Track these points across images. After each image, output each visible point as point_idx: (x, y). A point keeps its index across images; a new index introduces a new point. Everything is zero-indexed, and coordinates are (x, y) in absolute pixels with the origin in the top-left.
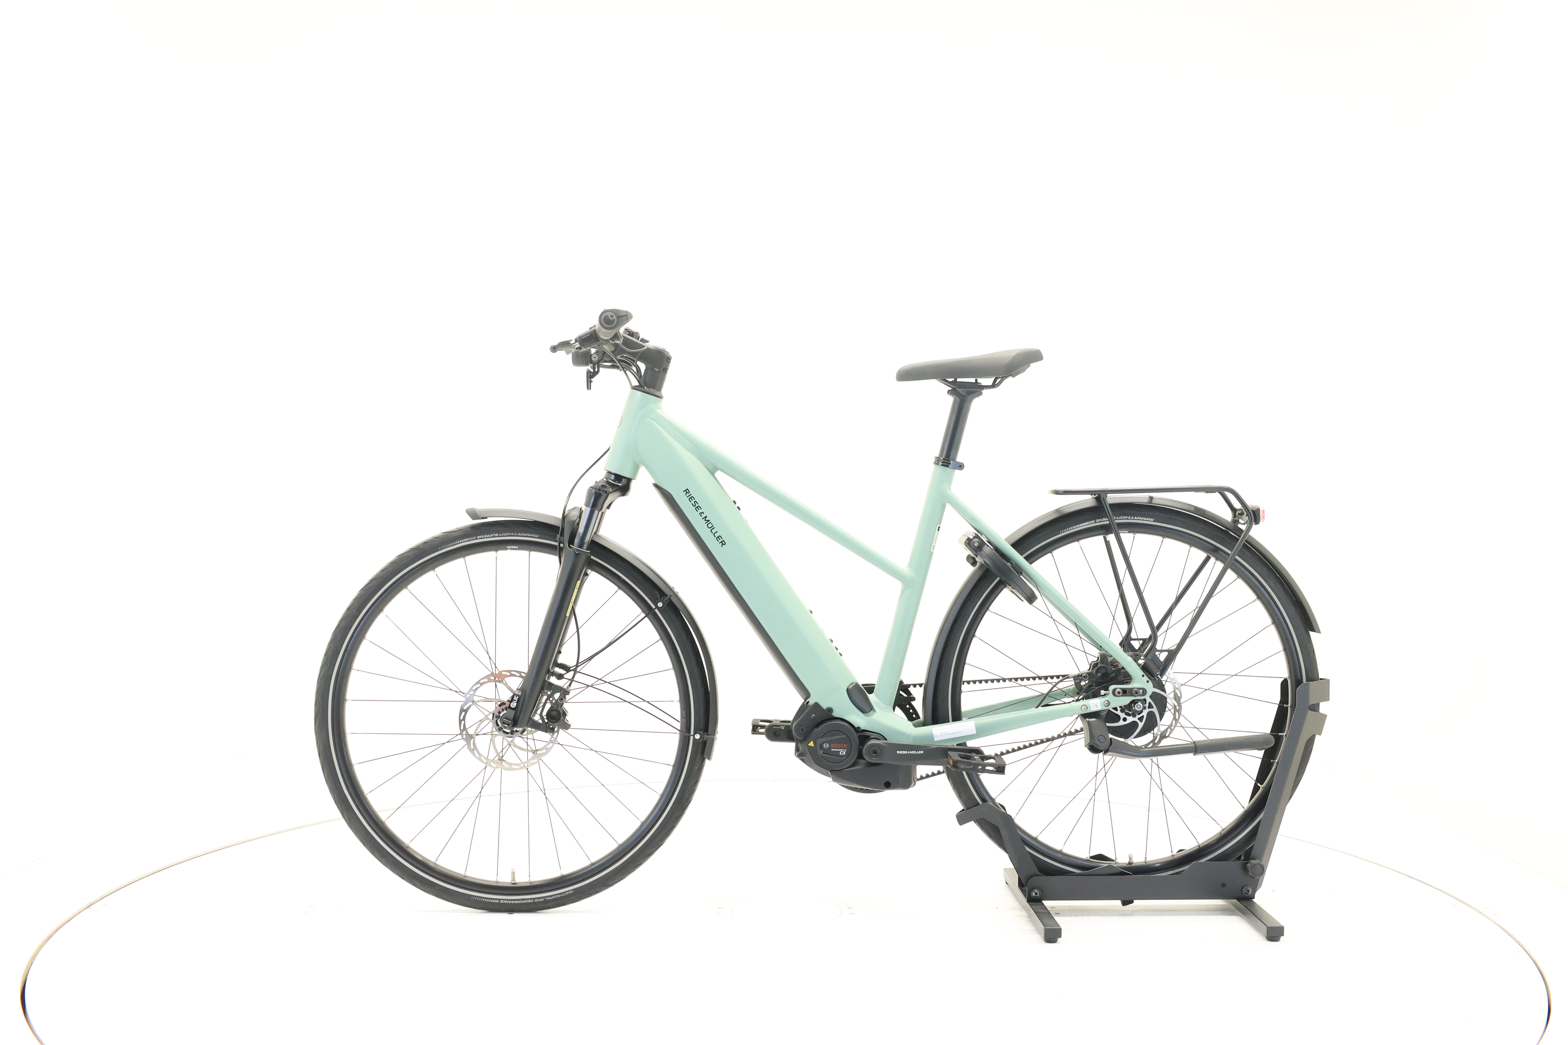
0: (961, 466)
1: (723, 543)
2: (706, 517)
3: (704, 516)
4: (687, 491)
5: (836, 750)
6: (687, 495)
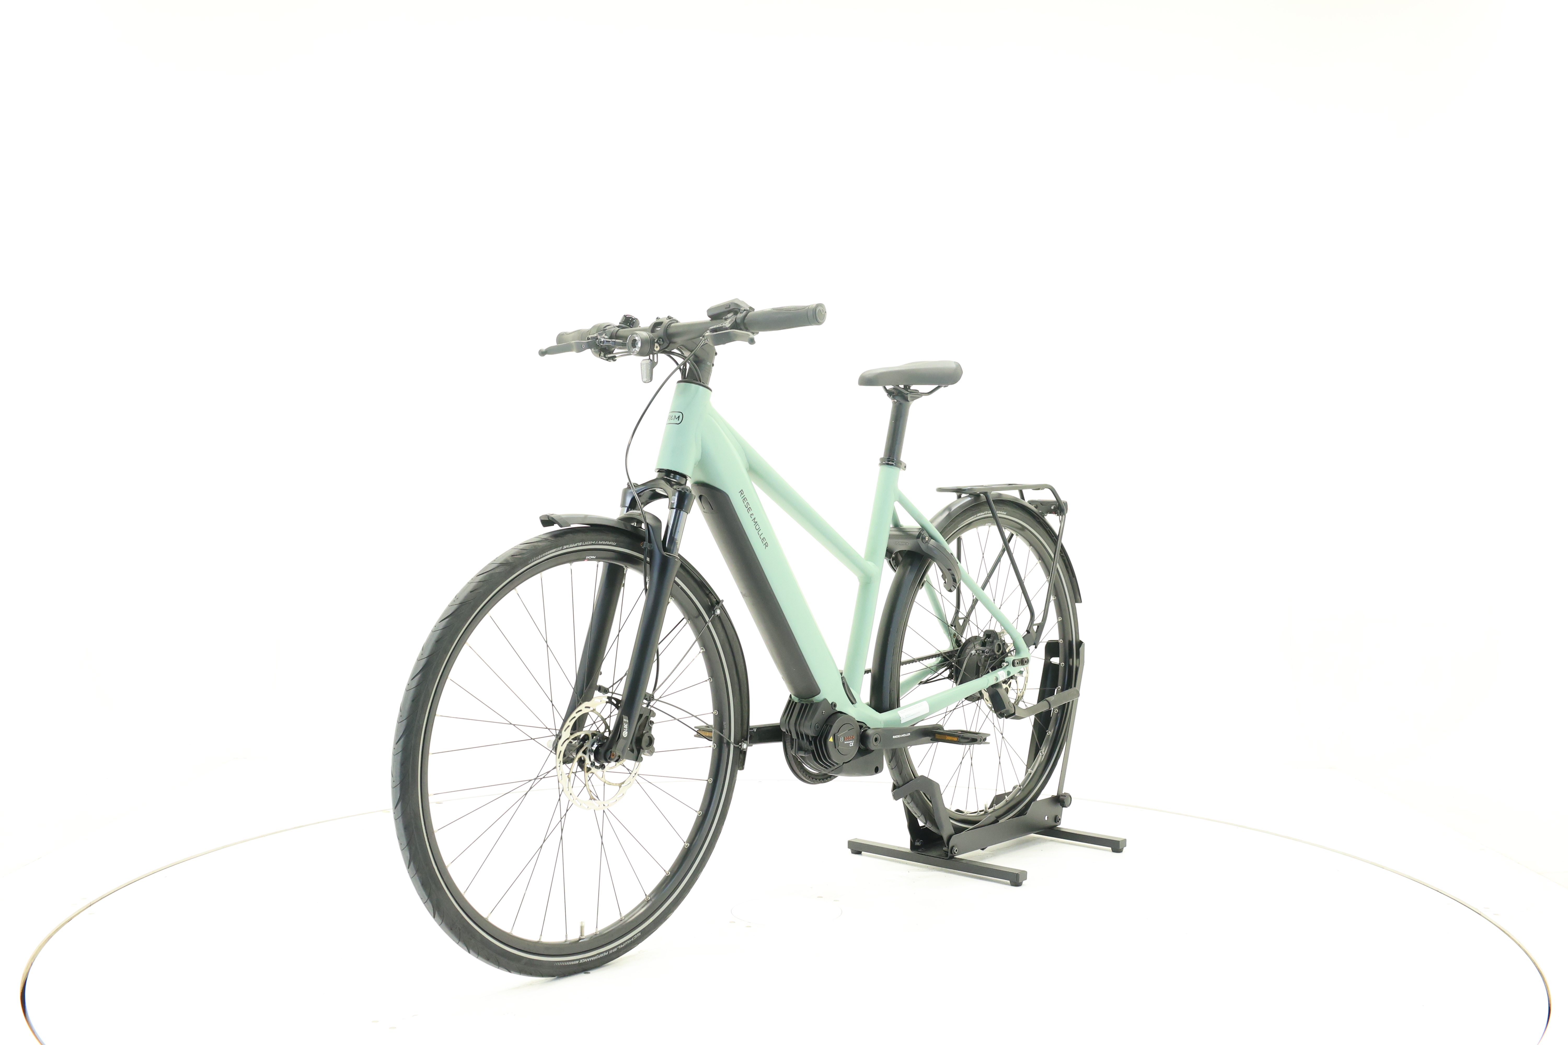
0: (903, 466)
1: (766, 545)
2: (755, 519)
3: (753, 517)
4: (741, 492)
5: (847, 742)
6: (742, 496)
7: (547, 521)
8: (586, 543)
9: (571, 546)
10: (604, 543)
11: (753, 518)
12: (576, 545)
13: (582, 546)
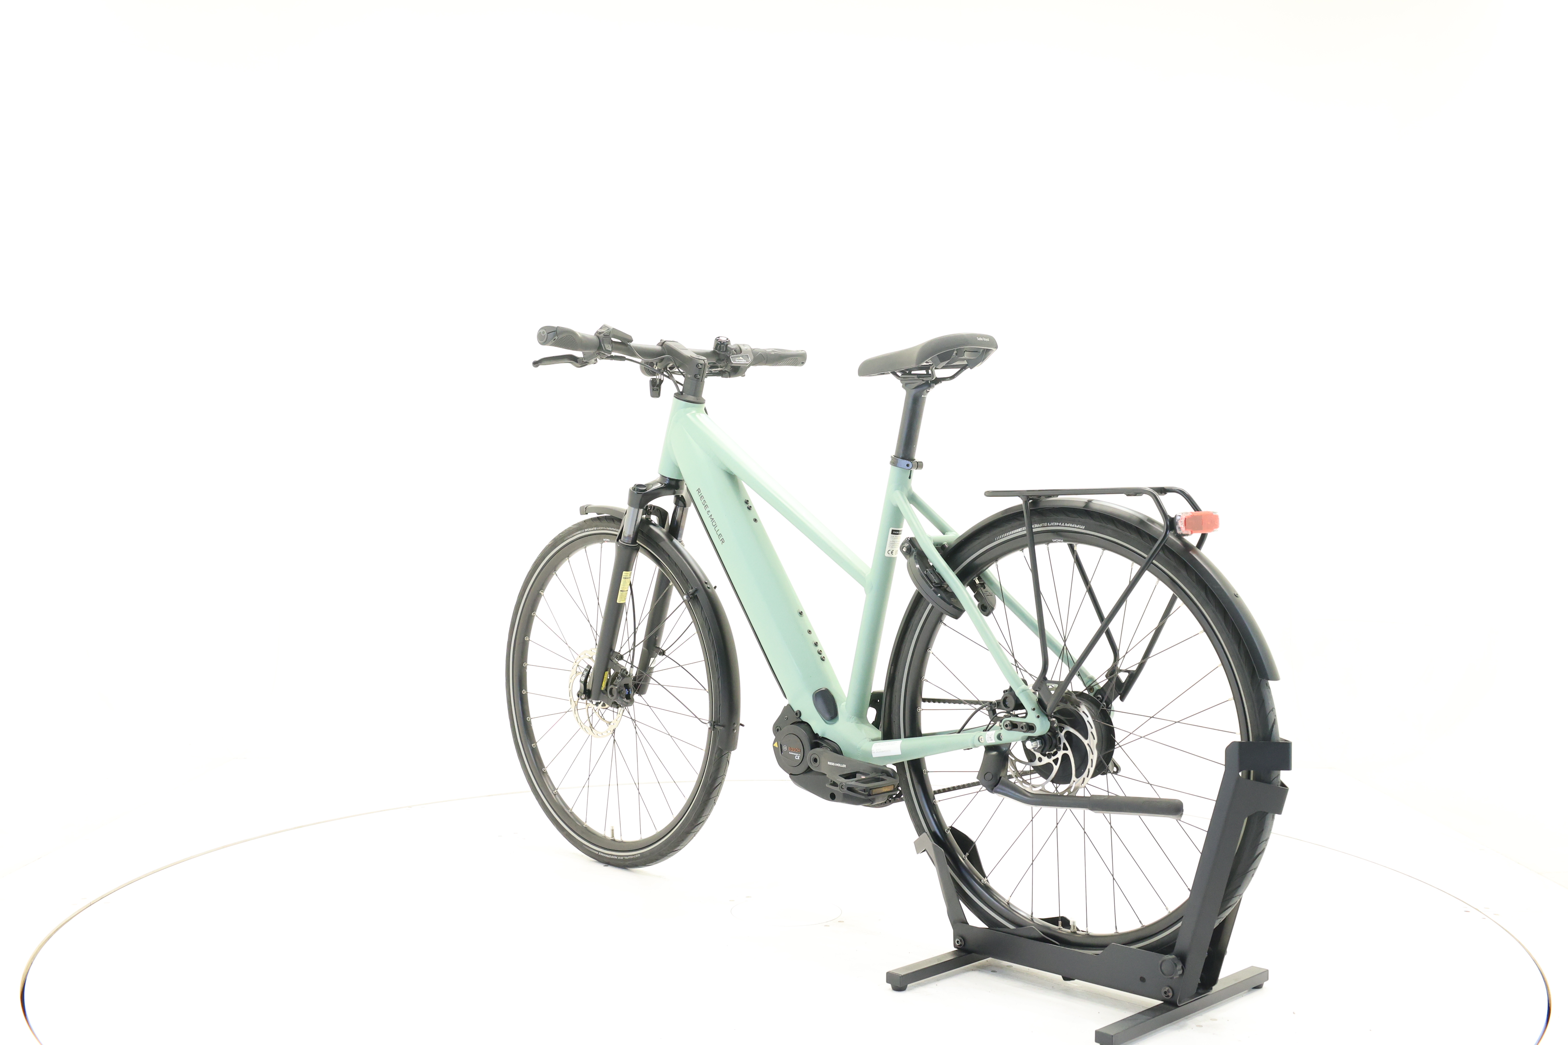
0: (919, 465)
1: (723, 541)
2: (711, 515)
4: (699, 490)
5: (792, 753)
6: (700, 494)
7: (585, 510)
8: (599, 528)
9: (590, 529)
10: (611, 529)
11: (710, 515)
12: (593, 529)
13: (597, 530)
